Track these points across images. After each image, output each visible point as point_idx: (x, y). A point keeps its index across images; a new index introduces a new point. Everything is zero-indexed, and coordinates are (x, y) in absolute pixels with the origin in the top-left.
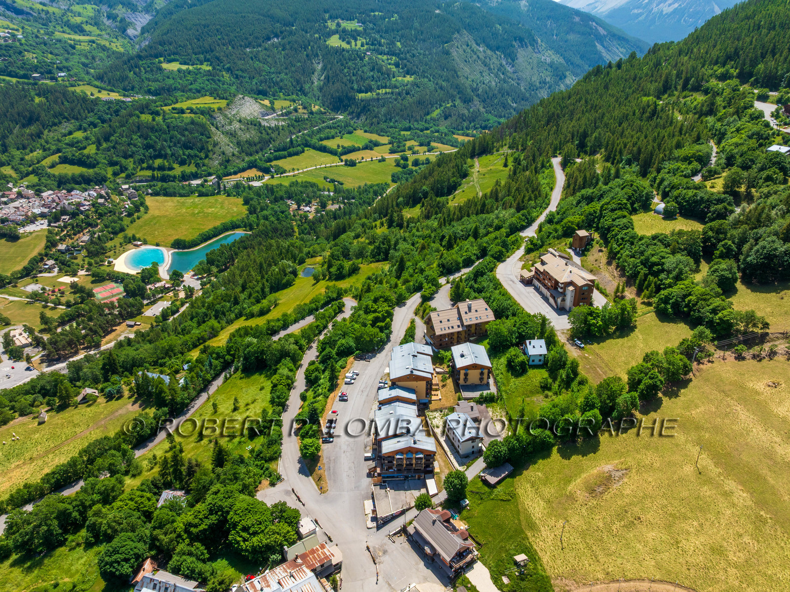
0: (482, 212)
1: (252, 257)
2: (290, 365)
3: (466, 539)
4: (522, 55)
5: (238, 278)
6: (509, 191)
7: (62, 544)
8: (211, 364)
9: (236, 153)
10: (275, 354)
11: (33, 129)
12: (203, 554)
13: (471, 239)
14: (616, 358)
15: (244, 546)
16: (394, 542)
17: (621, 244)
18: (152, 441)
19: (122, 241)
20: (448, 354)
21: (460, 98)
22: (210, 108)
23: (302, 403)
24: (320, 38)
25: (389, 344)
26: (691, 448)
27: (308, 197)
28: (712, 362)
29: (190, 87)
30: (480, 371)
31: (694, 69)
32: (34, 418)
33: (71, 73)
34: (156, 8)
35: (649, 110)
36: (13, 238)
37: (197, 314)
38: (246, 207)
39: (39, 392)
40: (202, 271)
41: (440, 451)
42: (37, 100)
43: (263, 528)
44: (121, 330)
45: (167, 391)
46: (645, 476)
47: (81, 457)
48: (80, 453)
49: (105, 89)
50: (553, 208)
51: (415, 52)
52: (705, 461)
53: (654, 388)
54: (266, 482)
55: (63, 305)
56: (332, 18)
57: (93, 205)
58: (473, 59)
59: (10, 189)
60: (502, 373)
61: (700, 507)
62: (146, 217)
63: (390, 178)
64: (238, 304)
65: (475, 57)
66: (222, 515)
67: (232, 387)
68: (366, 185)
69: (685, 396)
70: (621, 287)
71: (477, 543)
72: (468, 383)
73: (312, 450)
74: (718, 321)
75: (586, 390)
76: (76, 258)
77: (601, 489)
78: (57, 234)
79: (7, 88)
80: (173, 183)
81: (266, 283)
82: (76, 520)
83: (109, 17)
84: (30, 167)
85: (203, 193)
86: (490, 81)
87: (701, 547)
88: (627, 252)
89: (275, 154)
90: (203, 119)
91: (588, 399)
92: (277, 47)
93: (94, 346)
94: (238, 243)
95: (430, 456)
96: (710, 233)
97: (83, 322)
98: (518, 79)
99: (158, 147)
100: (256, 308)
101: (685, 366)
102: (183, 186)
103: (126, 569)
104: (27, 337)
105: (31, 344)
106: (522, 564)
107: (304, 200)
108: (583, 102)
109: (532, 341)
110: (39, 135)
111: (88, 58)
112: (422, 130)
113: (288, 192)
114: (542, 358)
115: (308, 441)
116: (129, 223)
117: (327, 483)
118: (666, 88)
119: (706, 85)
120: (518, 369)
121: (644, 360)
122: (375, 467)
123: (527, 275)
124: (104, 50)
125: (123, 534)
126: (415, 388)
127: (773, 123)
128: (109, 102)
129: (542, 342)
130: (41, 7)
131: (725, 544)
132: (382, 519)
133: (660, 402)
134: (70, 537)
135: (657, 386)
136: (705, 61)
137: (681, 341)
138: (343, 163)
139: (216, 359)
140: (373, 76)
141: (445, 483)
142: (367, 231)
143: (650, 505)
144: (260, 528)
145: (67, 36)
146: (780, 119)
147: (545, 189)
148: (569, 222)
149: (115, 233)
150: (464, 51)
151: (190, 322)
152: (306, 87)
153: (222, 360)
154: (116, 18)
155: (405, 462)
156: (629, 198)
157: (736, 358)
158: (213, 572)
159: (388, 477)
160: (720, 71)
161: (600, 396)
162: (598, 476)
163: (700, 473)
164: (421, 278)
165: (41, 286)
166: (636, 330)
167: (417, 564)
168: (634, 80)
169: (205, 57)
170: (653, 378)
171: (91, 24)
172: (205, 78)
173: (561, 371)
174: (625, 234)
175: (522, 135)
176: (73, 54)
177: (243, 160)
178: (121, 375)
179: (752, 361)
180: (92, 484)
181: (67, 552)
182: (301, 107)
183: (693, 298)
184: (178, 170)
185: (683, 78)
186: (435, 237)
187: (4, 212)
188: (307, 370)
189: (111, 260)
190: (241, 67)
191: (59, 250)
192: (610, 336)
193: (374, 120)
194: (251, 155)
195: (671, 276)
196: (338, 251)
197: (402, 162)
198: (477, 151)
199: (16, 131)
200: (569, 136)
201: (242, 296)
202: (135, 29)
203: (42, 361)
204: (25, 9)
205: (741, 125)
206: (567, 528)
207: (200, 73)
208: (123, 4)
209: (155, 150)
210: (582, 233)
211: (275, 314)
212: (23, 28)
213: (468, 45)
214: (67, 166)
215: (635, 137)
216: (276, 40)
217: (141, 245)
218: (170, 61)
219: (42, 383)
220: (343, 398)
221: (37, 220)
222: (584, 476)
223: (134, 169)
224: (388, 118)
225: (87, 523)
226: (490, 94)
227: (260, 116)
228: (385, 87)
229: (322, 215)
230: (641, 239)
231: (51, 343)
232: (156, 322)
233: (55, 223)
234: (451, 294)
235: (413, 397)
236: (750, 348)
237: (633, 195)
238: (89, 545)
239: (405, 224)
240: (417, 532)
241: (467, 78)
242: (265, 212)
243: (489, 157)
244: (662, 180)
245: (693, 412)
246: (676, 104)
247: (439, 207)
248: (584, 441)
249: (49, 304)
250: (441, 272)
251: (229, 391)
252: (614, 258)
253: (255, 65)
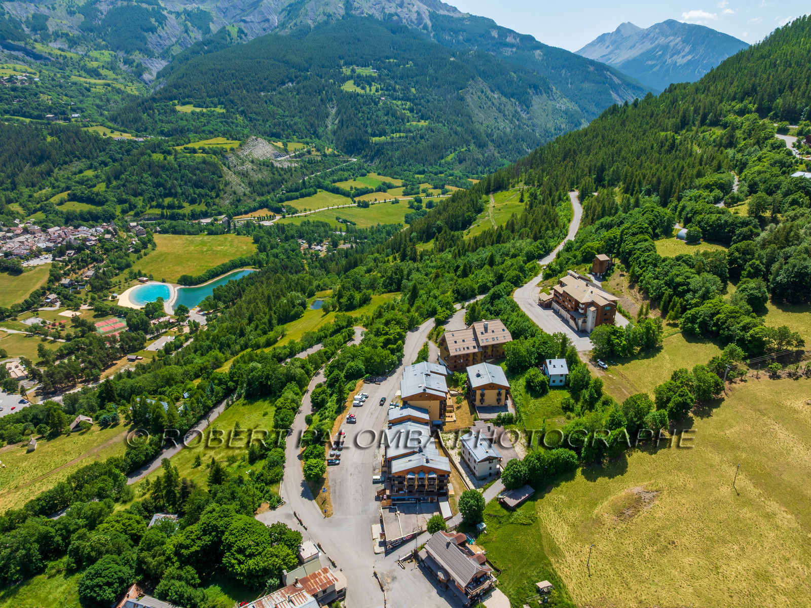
0: (498, 242)
1: (260, 290)
2: (296, 388)
3: (483, 564)
4: (537, 102)
5: (245, 310)
6: (525, 223)
7: (41, 571)
8: (212, 390)
9: (247, 193)
10: (279, 379)
11: (44, 167)
12: (193, 578)
13: (487, 267)
14: (642, 378)
15: (239, 570)
16: (404, 568)
17: (643, 267)
18: (147, 468)
19: (127, 277)
20: (463, 376)
21: (474, 143)
22: (223, 149)
23: (308, 426)
24: (335, 83)
25: (401, 368)
26: (726, 468)
27: (319, 236)
28: (745, 381)
29: (203, 128)
30: (497, 391)
31: (712, 104)
32: (24, 446)
33: (85, 114)
34: (172, 55)
35: (668, 144)
36: (16, 271)
37: (201, 346)
38: (256, 245)
39: (31, 421)
40: (208, 307)
41: (454, 472)
42: (49, 139)
43: (261, 550)
44: (122, 364)
45: (165, 416)
46: (679, 498)
47: (69, 483)
48: (68, 479)
49: (118, 130)
50: (571, 237)
51: (430, 98)
52: (743, 481)
53: (684, 406)
54: (265, 505)
55: (62, 339)
56: (347, 64)
57: (100, 240)
58: (488, 105)
59: (17, 225)
60: (521, 395)
61: (740, 530)
62: (153, 253)
63: (404, 219)
64: (244, 336)
65: (490, 103)
66: (216, 536)
67: (234, 414)
68: (378, 225)
69: (717, 416)
70: (644, 310)
71: (495, 569)
72: (485, 404)
73: (316, 470)
74: (749, 338)
75: (611, 409)
76: (79, 293)
77: (630, 512)
78: (60, 268)
79: (20, 127)
80: (183, 222)
81: (273, 315)
82: (58, 545)
83: (125, 63)
84: (38, 204)
85: (213, 231)
86: (505, 127)
87: (743, 572)
88: (650, 274)
89: (287, 194)
90: (215, 159)
91: (614, 417)
92: (291, 92)
93: (92, 380)
94: (247, 279)
95: (443, 477)
96: (736, 254)
97: (82, 355)
98: (533, 126)
99: (169, 185)
100: (262, 340)
101: (717, 384)
102: (192, 225)
103: (109, 594)
104: (23, 369)
105: (27, 377)
106: (545, 590)
107: (315, 240)
108: (600, 137)
109: (553, 361)
110: (49, 173)
111: (102, 101)
112: (436, 174)
113: (299, 231)
114: (563, 378)
115: (312, 461)
116: (135, 259)
117: (331, 506)
118: (684, 124)
119: (724, 120)
120: (537, 390)
121: (672, 378)
122: (384, 490)
123: (546, 297)
124: (119, 93)
125: (107, 555)
126: (427, 407)
127: (795, 152)
128: (121, 142)
129: (563, 361)
130: (59, 52)
131: (771, 569)
132: (391, 543)
133: (690, 422)
134: (50, 564)
135: (688, 404)
136: (722, 97)
137: (711, 359)
138: (356, 204)
139: (219, 385)
140: (387, 121)
141: (460, 504)
142: (379, 264)
143: (685, 528)
144: (257, 550)
145: (82, 79)
146: (802, 149)
147: (562, 220)
148: (589, 247)
149: (121, 269)
150: (479, 98)
151: (193, 355)
152: (320, 130)
153: (224, 387)
154: (132, 63)
155: (416, 483)
156: (651, 223)
157: (770, 377)
158: (204, 597)
159: (398, 500)
160: (738, 106)
161: (626, 414)
162: (627, 498)
163: (738, 494)
164: (434, 303)
165: (41, 320)
166: (663, 351)
167: (429, 591)
168: (651, 116)
169: (219, 100)
170: (682, 396)
171: (107, 69)
172: (218, 120)
173: (584, 391)
174: (648, 256)
175: (539, 171)
176: (88, 96)
177: (255, 200)
178: (118, 404)
179: (787, 379)
180: (78, 510)
181: (45, 580)
182: (314, 149)
183: (722, 316)
184: (188, 209)
185: (701, 114)
186: (449, 267)
187: (8, 246)
188: (313, 393)
189: (115, 295)
190: (255, 110)
191: (62, 285)
192: (634, 357)
193: (387, 164)
194: (263, 195)
195: (697, 295)
196: (349, 283)
197: (416, 204)
198: (492, 188)
199: (27, 168)
200: (587, 169)
201: (249, 329)
202: (151, 74)
203: (37, 394)
204: (44, 54)
205: (763, 154)
206: (594, 553)
207: (214, 115)
208: (140, 50)
209: (165, 189)
210: (603, 257)
211: (282, 343)
212: (40, 72)
213: (482, 92)
214: (76, 203)
215: (654, 168)
216: (290, 84)
217: (147, 281)
218: (184, 104)
219: (34, 411)
220: (351, 421)
221: (41, 255)
222: (611, 498)
223: (143, 207)
224: (402, 161)
225: (70, 547)
226: (505, 140)
227: (273, 157)
228: (400, 131)
229: (334, 254)
230: (664, 261)
231: (47, 376)
232: (158, 356)
233: (60, 257)
234: (466, 318)
235: (426, 417)
236: (785, 366)
237: (654, 220)
238: (70, 572)
239: (419, 257)
240: (429, 556)
241: (482, 124)
242: (275, 251)
243: (505, 193)
244: (684, 208)
245: (727, 432)
246: (693, 139)
247: (454, 241)
248: (610, 462)
249: (48, 338)
250: (456, 298)
251: (231, 418)
252: (636, 282)
253: (269, 108)
